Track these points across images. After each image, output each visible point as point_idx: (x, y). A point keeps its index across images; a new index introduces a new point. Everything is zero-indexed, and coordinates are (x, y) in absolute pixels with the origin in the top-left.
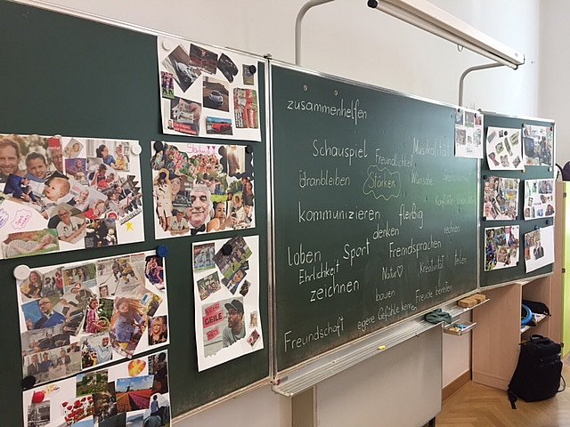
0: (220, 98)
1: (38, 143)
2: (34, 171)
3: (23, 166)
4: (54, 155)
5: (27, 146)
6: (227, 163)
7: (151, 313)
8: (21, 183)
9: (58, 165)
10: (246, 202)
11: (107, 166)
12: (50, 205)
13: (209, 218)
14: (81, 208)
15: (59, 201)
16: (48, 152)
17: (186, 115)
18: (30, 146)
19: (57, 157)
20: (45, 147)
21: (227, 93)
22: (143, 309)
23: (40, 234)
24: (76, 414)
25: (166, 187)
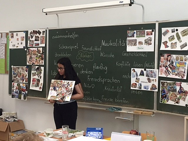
0: (38, 39)
6: (39, 51)
7: (26, 77)
10: (42, 59)
13: (35, 62)
17: (32, 43)
21: (39, 38)
22: (25, 76)
24: (17, 88)
25: (28, 56)
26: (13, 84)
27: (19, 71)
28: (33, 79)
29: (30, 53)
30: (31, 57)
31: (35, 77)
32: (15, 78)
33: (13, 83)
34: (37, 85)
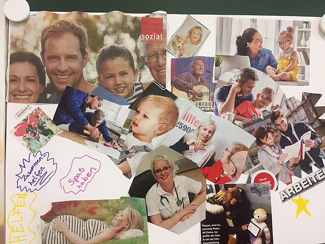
1: (121, 27)
2: (111, 82)
3: (91, 72)
4: (151, 51)
5: (100, 33)
8: (85, 105)
9: (158, 70)
11: (258, 73)
12: (137, 150)
15: (156, 143)
16: (140, 45)
18: (106, 33)
19: (156, 55)
20: (135, 35)
23: (112, 207)
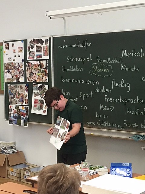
6: (41, 65)
7: (26, 98)
9: (13, 67)
10: (46, 75)
12: (12, 74)
13: (37, 79)
14: (16, 75)
16: (12, 65)
17: (32, 55)
21: (41, 48)
22: (24, 96)
24: (15, 112)
25: (28, 71)
26: (11, 107)
27: (17, 90)
28: (35, 100)
29: (30, 68)
30: (31, 72)
31: (37, 98)
32: (13, 100)
33: (9, 105)
34: (41, 108)
